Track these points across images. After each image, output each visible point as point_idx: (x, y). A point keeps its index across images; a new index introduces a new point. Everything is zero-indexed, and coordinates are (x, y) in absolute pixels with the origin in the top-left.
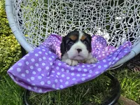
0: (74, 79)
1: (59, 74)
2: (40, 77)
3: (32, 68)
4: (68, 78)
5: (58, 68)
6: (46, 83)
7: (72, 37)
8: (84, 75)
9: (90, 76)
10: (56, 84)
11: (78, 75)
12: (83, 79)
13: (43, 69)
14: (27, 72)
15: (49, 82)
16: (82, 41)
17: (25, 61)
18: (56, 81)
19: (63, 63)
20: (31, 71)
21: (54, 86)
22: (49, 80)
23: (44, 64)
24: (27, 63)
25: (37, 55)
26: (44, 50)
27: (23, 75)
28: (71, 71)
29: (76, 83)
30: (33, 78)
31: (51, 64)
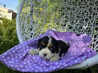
0: (32, 69)
3: (12, 56)
6: (14, 66)
17: (9, 52)
21: (18, 69)
23: (20, 54)
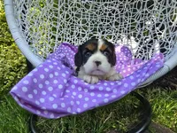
0: (94, 101)
1: (74, 94)
2: (51, 99)
3: (41, 86)
4: (87, 99)
5: (73, 87)
6: (59, 106)
7: (90, 47)
8: (107, 95)
9: (114, 97)
10: (71, 107)
11: (99, 96)
12: (106, 100)
13: (55, 88)
14: (35, 92)
15: (63, 105)
16: (102, 51)
17: (32, 78)
18: (72, 103)
19: (79, 79)
20: (40, 91)
21: (69, 110)
22: (63, 101)
23: (55, 82)
24: (35, 80)
25: (46, 70)
26: (55, 63)
27: (30, 96)
28: (90, 91)
29: (97, 105)
30: (42, 100)
31: (65, 81)
